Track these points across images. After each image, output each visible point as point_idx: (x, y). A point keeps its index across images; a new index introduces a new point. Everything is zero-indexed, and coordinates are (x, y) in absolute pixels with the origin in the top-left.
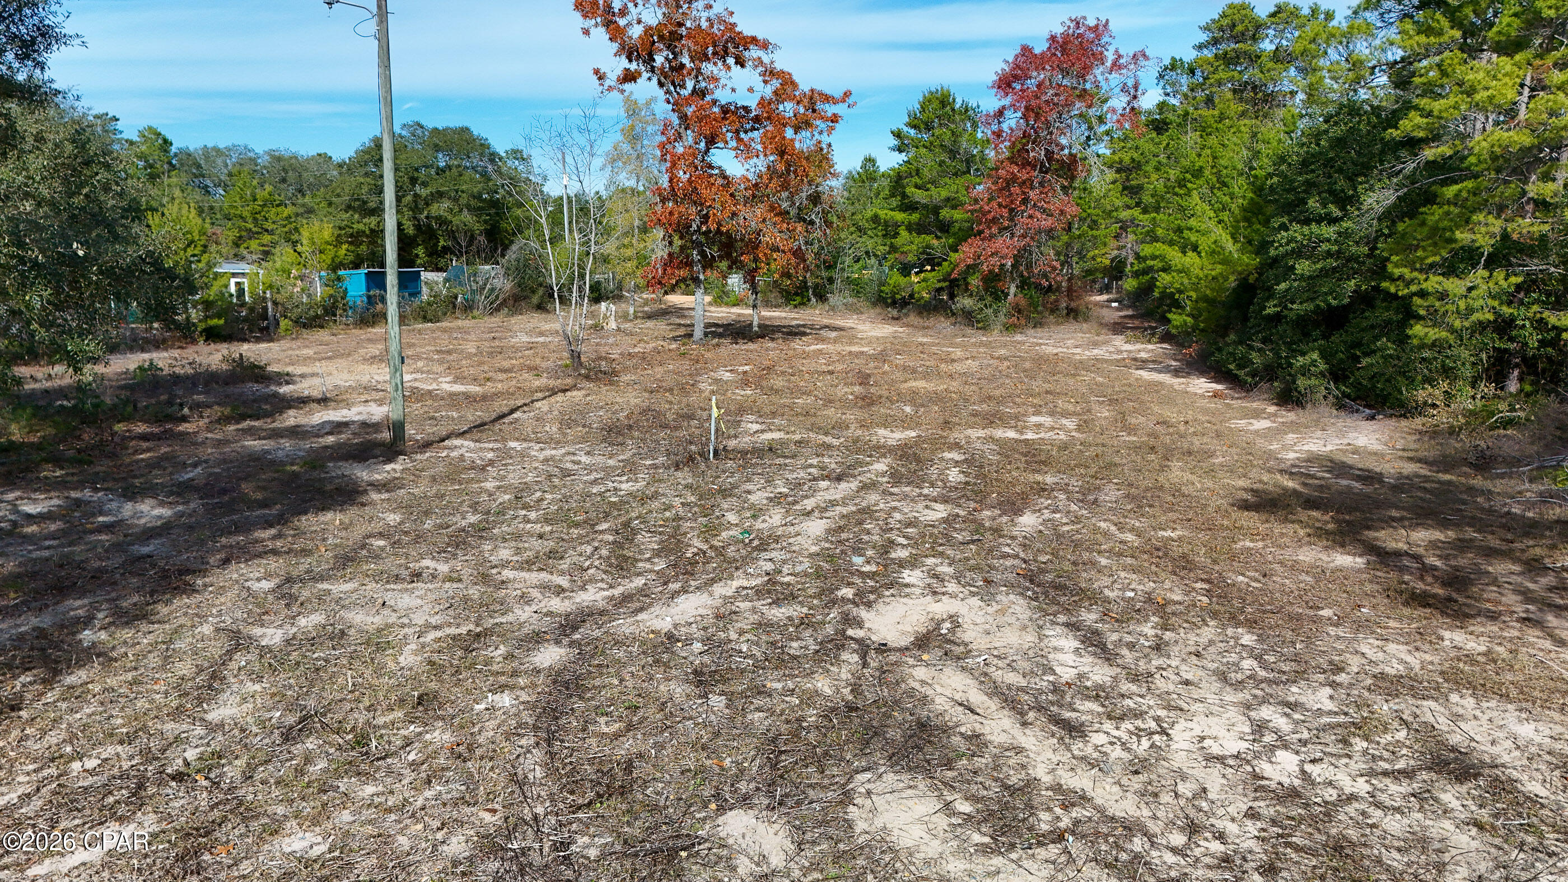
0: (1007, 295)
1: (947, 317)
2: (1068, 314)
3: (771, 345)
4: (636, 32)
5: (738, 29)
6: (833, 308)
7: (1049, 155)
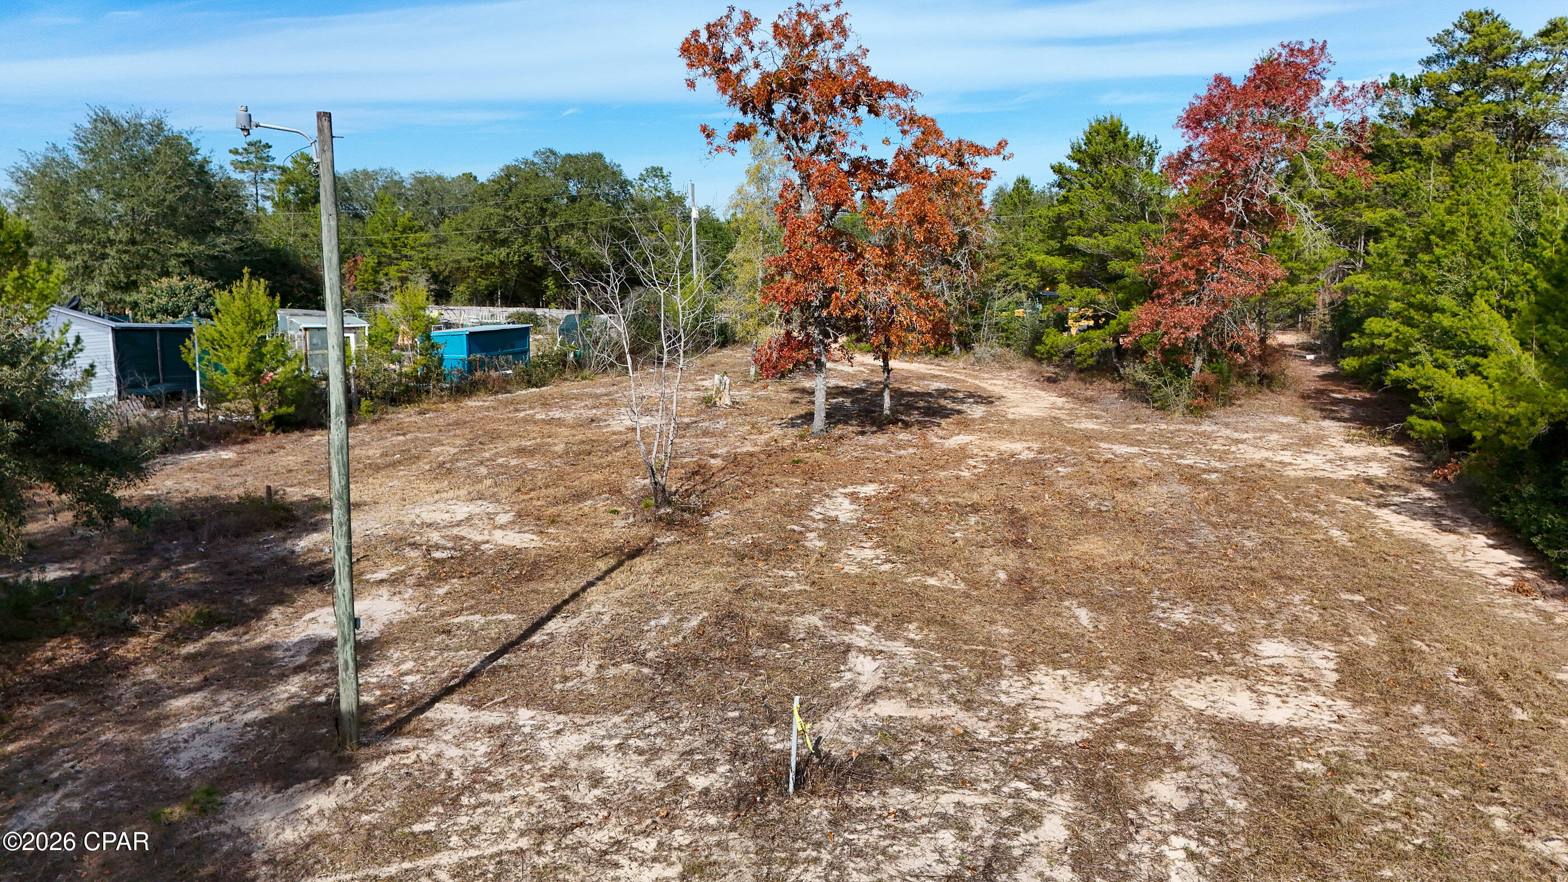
0: (1190, 371)
1: (1113, 381)
2: (1260, 382)
3: (903, 436)
4: (752, 79)
5: (871, 74)
6: (979, 360)
7: (1247, 206)
